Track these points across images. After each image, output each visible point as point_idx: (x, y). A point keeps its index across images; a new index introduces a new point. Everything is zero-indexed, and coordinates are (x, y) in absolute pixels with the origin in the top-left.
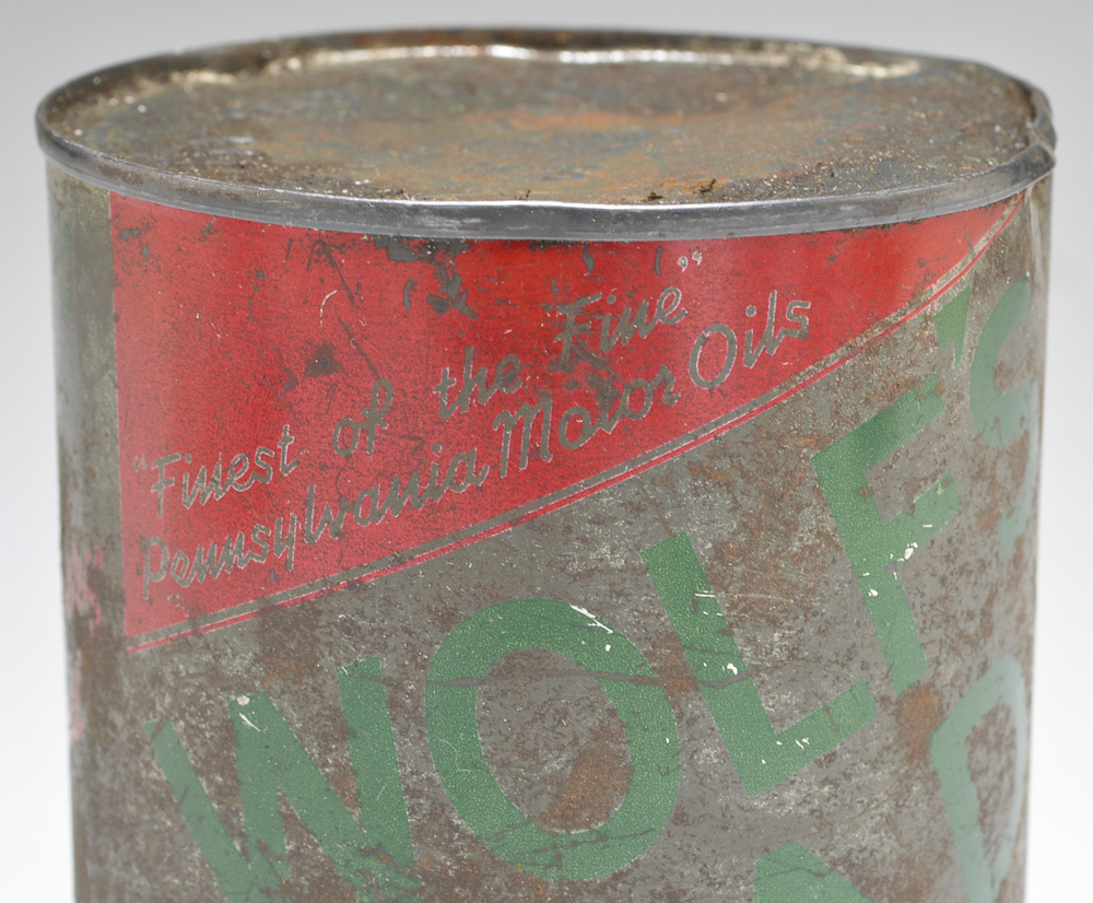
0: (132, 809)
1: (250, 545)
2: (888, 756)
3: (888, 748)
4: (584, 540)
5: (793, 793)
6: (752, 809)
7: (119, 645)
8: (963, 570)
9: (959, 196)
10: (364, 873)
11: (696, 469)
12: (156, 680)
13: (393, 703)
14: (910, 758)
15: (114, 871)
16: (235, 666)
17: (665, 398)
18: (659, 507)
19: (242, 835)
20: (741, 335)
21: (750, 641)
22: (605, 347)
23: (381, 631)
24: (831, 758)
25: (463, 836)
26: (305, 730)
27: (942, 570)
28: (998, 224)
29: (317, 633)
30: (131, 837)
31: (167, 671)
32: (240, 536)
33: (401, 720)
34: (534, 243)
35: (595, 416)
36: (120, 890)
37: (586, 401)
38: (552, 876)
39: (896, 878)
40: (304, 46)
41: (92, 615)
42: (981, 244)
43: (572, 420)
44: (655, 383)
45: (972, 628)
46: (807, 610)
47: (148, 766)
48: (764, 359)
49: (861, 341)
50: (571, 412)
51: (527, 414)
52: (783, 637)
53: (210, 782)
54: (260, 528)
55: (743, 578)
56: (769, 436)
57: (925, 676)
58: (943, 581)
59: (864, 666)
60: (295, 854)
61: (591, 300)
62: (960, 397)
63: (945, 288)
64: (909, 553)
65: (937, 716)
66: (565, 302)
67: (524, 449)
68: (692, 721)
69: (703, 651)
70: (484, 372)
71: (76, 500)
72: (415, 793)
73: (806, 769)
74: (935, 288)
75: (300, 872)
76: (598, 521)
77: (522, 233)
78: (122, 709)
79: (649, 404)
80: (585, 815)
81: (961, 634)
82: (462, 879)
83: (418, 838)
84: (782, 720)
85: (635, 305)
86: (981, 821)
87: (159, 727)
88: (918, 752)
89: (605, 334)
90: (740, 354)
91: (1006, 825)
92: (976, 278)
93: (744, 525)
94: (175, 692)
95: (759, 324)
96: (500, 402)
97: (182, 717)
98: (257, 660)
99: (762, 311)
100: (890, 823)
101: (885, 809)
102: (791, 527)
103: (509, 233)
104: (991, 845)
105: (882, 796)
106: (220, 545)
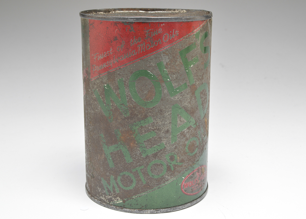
0: (91, 102)
1: (106, 64)
2: (189, 93)
3: (189, 92)
4: (149, 62)
5: (177, 97)
6: (171, 99)
7: (90, 80)
8: (199, 69)
9: (198, 18)
10: (121, 107)
11: (164, 53)
12: (95, 84)
13: (125, 84)
14: (192, 94)
15: (89, 111)
16: (105, 81)
17: (160, 43)
18: (159, 58)
19: (105, 103)
20: (169, 35)
21: (171, 76)
22: (152, 36)
23: (123, 75)
24: (182, 93)
25: (134, 102)
26: (113, 88)
27: (196, 69)
28: (204, 23)
29: (115, 75)
30: (91, 106)
31: (96, 82)
32: (105, 63)
33: (126, 86)
34: (143, 22)
35: (150, 45)
36: (90, 113)
37: (149, 43)
38: (145, 107)
39: (191, 110)
40: (115, 10)
41: (86, 77)
42: (201, 26)
43: (148, 46)
44: (158, 41)
45: (201, 78)
46: (178, 72)
47: (93, 96)
48: (172, 38)
49: (185, 37)
50: (147, 45)
51: (142, 45)
52: (175, 76)
53: (101, 97)
54: (108, 62)
55: (170, 68)
56: (173, 49)
57: (194, 83)
58: (197, 70)
59: (186, 81)
60: (112, 105)
61: (150, 30)
62: (199, 46)
63: (197, 31)
64: (192, 66)
65: (196, 89)
66: (146, 30)
67: (141, 50)
68: (163, 87)
69: (165, 77)
70: (136, 39)
71: (84, 62)
72: (127, 96)
73: (178, 94)
74: (195, 31)
75: (113, 108)
76: (151, 59)
77: (141, 21)
78: (90, 89)
79: (157, 44)
80: (149, 99)
81: (199, 78)
82: (134, 108)
83: (128, 102)
84: (175, 87)
85: (156, 30)
86: (202, 104)
87: (95, 90)
88: (193, 93)
89: (152, 34)
90: (169, 38)
91: (206, 106)
92: (201, 30)
93: (170, 61)
94: (97, 85)
95: (172, 33)
96: (138, 43)
97: (98, 88)
98: (107, 80)
99: (172, 32)
100: (190, 102)
101: (189, 100)
102: (176, 61)
103: (139, 21)
104: (204, 108)
105: (188, 99)
106: (103, 64)
